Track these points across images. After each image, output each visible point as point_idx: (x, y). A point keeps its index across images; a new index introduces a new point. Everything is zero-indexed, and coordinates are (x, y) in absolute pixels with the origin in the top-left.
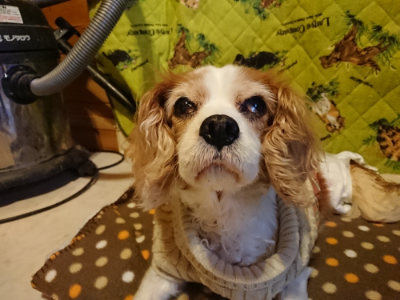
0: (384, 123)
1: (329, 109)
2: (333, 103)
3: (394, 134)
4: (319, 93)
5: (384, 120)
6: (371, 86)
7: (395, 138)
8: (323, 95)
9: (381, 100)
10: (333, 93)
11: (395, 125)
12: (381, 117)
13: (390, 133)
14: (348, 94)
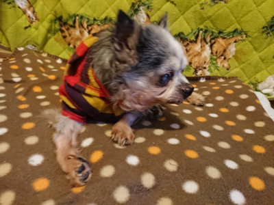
0: (182, 36)
1: (145, 21)
2: (148, 15)
3: (188, 44)
4: (139, 6)
5: (182, 33)
6: (175, 5)
7: (188, 48)
8: (141, 8)
9: (182, 17)
10: (148, 7)
11: (189, 37)
12: (181, 31)
13: (186, 43)
14: (159, 9)
